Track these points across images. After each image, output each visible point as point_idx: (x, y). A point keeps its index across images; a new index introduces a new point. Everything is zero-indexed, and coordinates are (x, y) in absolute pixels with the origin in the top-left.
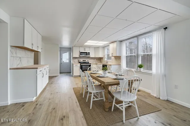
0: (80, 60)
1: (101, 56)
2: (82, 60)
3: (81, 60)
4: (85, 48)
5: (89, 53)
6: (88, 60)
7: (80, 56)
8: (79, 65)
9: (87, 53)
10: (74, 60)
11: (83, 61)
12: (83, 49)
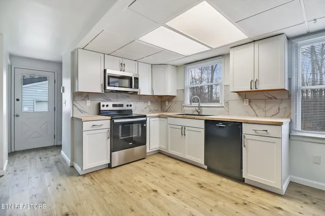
0: (105, 104)
1: (170, 92)
2: (110, 104)
3: (108, 105)
4: (125, 61)
5: (137, 79)
6: (129, 104)
7: (108, 88)
8: (105, 122)
9: (130, 78)
10: (81, 104)
11: (114, 106)
12: (118, 66)
